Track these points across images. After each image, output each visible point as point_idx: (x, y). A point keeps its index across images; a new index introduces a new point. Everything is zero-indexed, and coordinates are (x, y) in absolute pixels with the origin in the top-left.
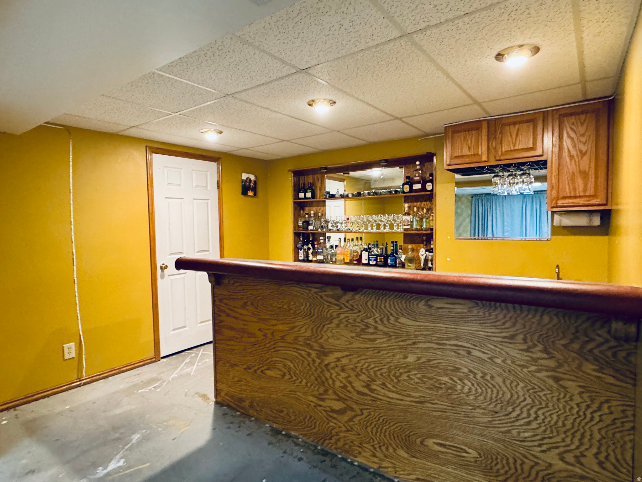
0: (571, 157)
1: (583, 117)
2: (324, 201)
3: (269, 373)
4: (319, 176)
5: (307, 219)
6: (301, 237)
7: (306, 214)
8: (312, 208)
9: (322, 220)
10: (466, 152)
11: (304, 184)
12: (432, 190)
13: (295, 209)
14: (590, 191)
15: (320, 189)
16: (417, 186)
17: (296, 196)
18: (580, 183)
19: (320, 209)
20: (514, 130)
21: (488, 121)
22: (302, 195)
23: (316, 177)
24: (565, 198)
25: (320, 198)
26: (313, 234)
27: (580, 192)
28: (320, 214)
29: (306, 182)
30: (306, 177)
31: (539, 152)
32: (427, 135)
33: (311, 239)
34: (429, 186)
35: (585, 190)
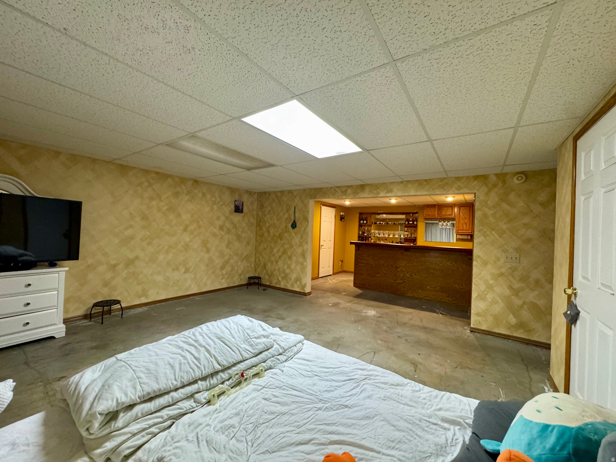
0: (462, 219)
1: (466, 208)
3: (377, 275)
5: (364, 231)
7: (363, 229)
8: (366, 227)
10: (431, 214)
11: (363, 218)
12: (416, 224)
13: (359, 227)
14: (468, 229)
15: (370, 220)
16: (411, 222)
17: (360, 222)
18: (465, 226)
19: (369, 228)
20: (446, 209)
21: (438, 205)
22: (362, 222)
23: (369, 216)
24: (460, 230)
25: (370, 223)
26: (366, 237)
27: (465, 228)
28: (369, 230)
30: (364, 215)
31: (453, 216)
32: (416, 205)
34: (415, 223)
35: (466, 228)
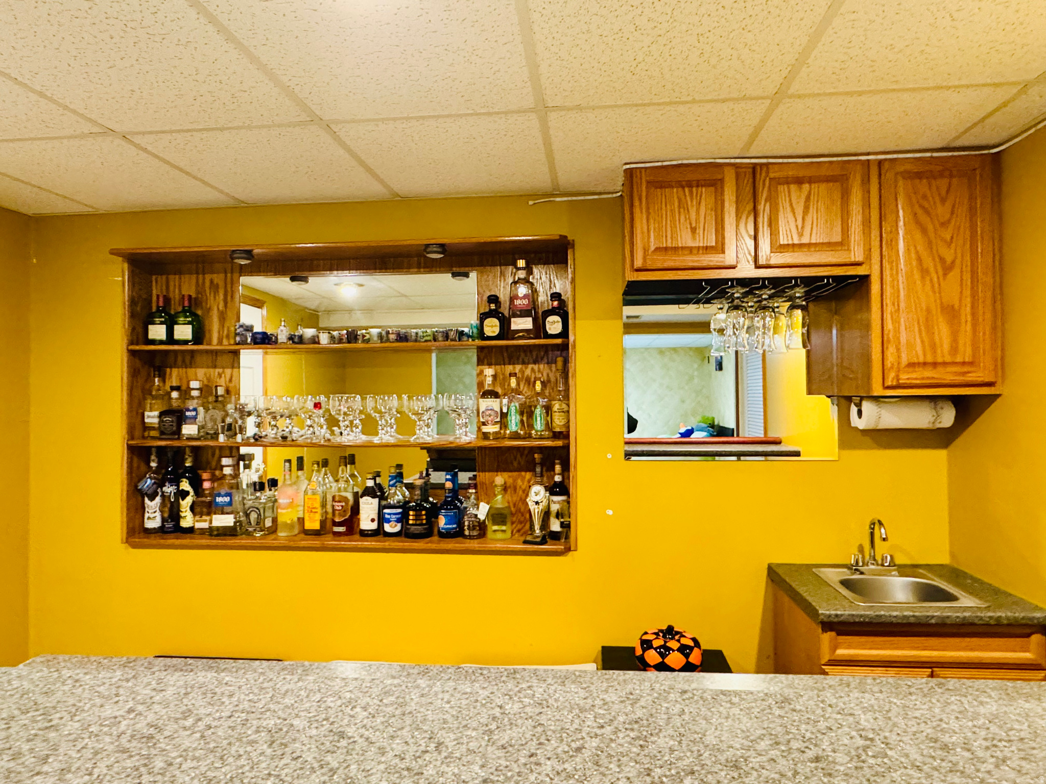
1: (943, 183)
2: (236, 353)
4: (218, 278)
5: (175, 404)
6: (153, 457)
7: (173, 388)
8: (191, 371)
9: (230, 408)
10: (686, 239)
11: (167, 300)
12: (564, 336)
13: (134, 373)
14: (965, 353)
15: (223, 317)
16: (523, 324)
17: (138, 333)
18: (943, 331)
19: (220, 375)
20: (798, 195)
21: (738, 168)
22: (158, 331)
23: (207, 284)
24: (913, 365)
25: (220, 342)
26: (196, 450)
27: (943, 354)
28: (221, 391)
29: (175, 295)
30: (171, 277)
33: (188, 464)
34: (554, 325)
35: (954, 350)
